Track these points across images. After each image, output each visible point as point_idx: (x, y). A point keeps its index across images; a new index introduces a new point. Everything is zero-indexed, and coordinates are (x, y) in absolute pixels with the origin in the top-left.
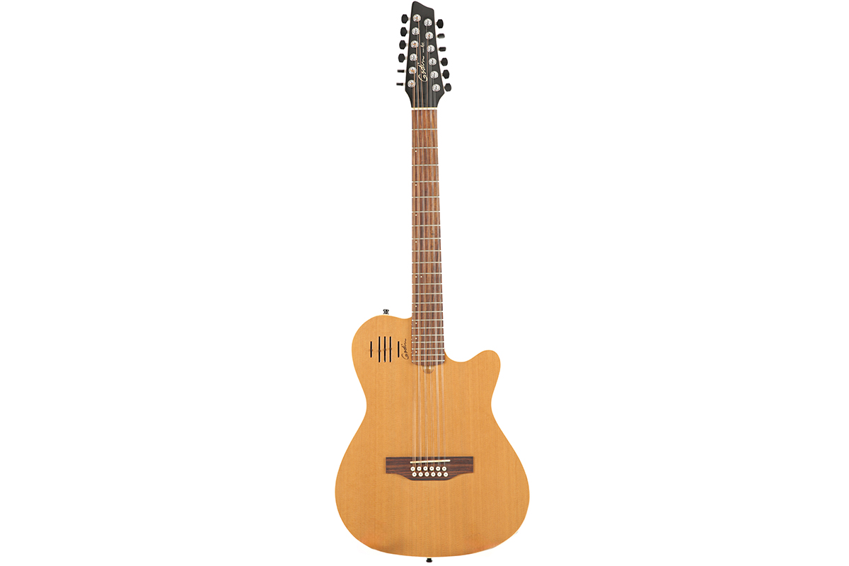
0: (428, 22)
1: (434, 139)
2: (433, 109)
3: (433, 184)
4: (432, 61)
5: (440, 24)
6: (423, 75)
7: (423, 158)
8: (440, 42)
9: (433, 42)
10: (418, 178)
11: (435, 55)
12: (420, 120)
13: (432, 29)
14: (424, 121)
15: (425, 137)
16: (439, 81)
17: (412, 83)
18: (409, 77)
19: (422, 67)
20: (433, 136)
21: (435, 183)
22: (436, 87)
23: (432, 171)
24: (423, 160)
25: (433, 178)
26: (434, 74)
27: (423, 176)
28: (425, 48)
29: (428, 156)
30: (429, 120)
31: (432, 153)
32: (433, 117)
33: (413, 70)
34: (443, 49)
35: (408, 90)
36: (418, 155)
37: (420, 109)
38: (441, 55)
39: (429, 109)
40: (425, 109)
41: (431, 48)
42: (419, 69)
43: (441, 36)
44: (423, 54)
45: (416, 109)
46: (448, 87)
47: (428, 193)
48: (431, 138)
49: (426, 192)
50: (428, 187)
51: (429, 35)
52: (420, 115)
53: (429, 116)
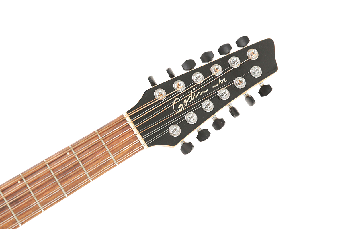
0: (256, 71)
1: (100, 168)
2: (142, 142)
3: (33, 205)
4: (208, 105)
5: (265, 91)
6: (182, 102)
7: (64, 168)
8: (240, 102)
9: (235, 92)
10: (31, 179)
11: (219, 104)
12: (116, 133)
13: (251, 82)
14: (118, 140)
15: (96, 153)
16: (186, 129)
17: (160, 94)
18: (167, 86)
19: (192, 96)
20: (105, 164)
21: (37, 208)
22: (175, 130)
23: (53, 192)
24: (60, 170)
25: (42, 199)
26: (192, 118)
27: (38, 184)
28: (221, 86)
29: (71, 173)
30: (123, 146)
31: (77, 177)
32: (131, 149)
33: (180, 86)
34: (234, 112)
35: (148, 95)
36: (64, 160)
37: (132, 125)
38: (224, 113)
39: (139, 136)
40: (136, 131)
41: (224, 94)
42: (186, 94)
43: (251, 100)
44: (209, 87)
45: (128, 119)
46: (187, 148)
47: (16, 206)
48: (101, 163)
49: (16, 201)
50: (26, 200)
51: (240, 82)
52: (123, 129)
53: (128, 142)
